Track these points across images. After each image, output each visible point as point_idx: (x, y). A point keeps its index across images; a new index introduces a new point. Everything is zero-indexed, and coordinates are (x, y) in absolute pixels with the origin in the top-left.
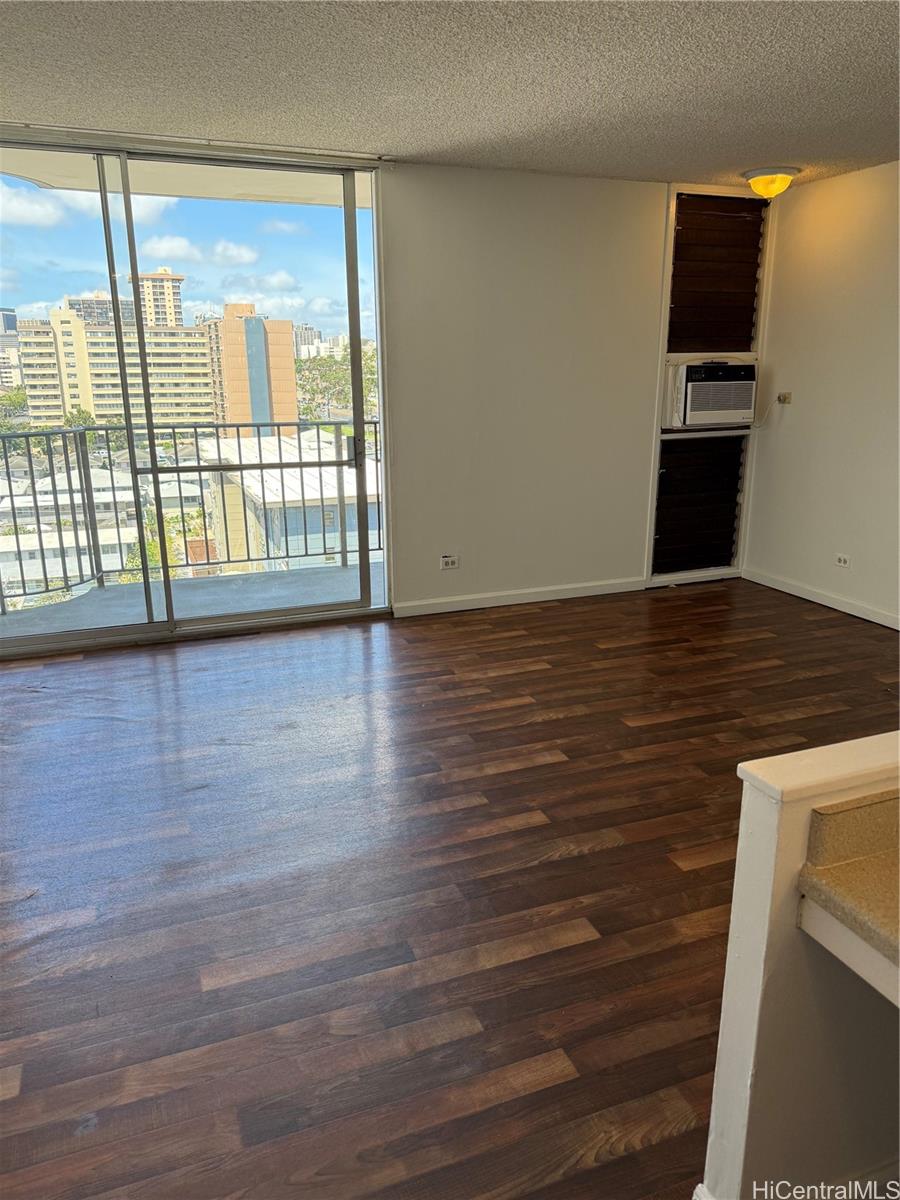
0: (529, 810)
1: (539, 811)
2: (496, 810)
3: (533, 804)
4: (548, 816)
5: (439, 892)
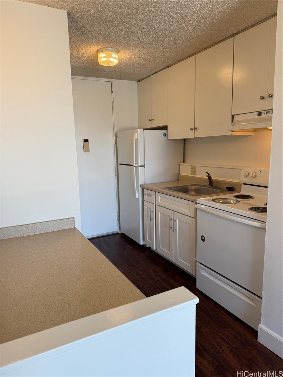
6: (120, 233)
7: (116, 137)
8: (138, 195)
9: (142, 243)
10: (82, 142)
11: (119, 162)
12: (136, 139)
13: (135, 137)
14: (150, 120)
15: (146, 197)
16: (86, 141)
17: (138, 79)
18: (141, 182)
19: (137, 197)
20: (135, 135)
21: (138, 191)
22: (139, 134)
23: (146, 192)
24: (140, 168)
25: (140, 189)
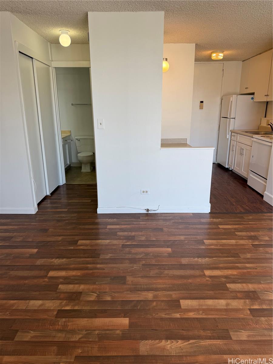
0: (210, 277)
1: (206, 275)
2: (224, 280)
3: (208, 279)
4: (204, 272)
5: (246, 256)
6: (216, 163)
7: (222, 99)
8: (228, 136)
9: (227, 167)
10: (199, 102)
11: (221, 117)
12: (231, 101)
13: (231, 100)
14: (246, 88)
15: (233, 137)
16: (202, 102)
17: (243, 60)
18: (231, 128)
19: (228, 137)
20: (231, 98)
21: (228, 134)
22: (233, 98)
23: (233, 134)
24: (231, 119)
25: (230, 133)
